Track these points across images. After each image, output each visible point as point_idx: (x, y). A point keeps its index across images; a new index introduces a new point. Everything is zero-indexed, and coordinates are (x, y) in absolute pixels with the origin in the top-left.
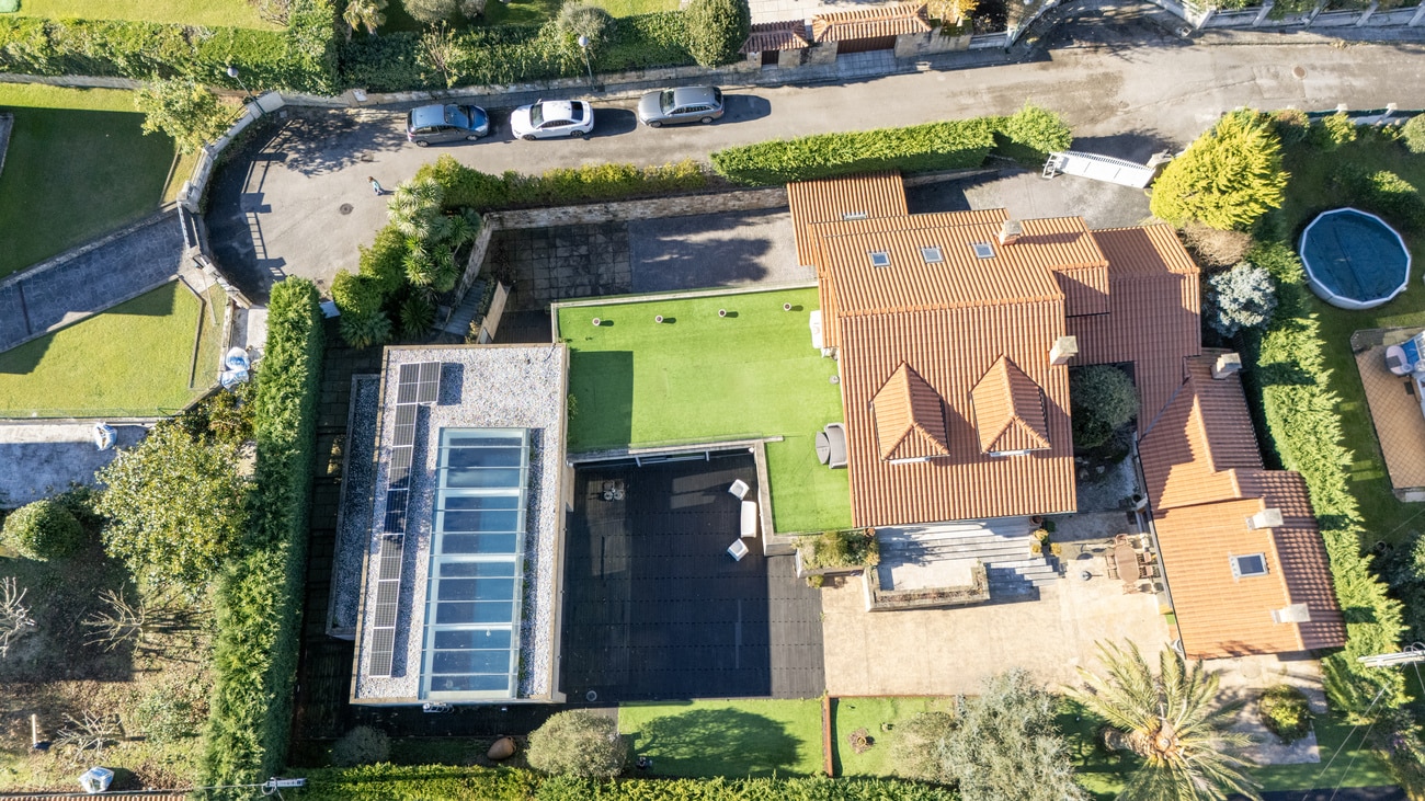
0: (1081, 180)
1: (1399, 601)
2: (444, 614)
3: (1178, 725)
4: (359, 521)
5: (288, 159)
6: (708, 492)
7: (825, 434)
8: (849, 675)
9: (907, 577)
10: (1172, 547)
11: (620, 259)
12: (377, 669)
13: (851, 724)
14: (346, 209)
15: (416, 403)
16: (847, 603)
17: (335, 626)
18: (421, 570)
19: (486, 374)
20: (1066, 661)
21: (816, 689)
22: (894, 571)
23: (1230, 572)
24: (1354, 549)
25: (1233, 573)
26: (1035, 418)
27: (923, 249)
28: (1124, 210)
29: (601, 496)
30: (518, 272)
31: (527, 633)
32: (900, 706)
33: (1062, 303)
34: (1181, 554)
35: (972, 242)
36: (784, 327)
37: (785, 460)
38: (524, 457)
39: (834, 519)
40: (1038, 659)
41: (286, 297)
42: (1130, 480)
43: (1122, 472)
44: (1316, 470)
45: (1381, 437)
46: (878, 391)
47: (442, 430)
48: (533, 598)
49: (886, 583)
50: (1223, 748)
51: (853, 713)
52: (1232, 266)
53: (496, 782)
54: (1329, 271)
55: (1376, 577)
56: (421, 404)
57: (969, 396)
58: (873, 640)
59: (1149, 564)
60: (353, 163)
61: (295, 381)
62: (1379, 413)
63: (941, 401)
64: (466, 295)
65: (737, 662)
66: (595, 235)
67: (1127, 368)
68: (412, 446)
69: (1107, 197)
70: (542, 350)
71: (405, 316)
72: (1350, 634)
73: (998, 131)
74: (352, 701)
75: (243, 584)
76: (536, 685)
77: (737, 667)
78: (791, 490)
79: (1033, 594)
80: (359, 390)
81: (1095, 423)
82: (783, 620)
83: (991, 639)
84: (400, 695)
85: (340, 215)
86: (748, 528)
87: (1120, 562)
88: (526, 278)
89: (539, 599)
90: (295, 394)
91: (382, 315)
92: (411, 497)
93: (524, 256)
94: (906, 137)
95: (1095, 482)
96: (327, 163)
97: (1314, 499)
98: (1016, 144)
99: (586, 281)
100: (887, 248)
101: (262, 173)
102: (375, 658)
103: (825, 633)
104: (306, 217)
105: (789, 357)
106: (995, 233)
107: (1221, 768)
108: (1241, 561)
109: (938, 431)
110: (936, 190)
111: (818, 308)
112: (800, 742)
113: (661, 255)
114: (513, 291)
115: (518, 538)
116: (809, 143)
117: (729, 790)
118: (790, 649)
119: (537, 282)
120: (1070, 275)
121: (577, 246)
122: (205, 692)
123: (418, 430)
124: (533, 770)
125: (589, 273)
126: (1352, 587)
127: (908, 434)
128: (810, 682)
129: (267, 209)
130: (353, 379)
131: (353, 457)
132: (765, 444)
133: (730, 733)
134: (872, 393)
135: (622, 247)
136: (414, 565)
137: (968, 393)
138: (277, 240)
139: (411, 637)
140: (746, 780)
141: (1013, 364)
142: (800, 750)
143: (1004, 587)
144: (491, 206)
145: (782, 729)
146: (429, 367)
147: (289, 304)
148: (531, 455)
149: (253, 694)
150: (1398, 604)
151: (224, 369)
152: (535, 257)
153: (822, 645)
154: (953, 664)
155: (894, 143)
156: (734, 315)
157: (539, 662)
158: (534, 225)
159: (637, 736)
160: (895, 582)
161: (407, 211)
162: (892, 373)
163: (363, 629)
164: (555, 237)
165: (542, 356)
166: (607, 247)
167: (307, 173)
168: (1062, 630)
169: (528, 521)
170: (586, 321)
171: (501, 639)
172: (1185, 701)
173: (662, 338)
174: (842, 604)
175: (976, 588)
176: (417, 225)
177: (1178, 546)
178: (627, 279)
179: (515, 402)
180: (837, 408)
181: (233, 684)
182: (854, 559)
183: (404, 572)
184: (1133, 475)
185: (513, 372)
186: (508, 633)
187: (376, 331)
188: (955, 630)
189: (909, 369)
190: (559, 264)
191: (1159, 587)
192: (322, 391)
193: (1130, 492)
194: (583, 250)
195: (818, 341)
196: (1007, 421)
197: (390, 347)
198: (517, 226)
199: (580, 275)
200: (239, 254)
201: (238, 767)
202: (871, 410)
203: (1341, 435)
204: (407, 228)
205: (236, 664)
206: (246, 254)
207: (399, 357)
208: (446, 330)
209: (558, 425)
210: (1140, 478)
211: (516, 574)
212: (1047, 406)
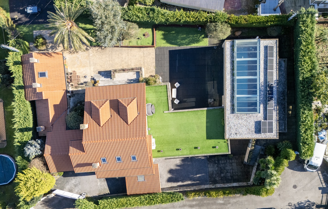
0: (74, 192)
1: (7, 65)
2: (255, 62)
3: (66, 28)
4: (281, 89)
5: (315, 206)
6: (185, 102)
7: (153, 113)
8: (149, 53)
9: (132, 76)
10: (62, 81)
11: (211, 172)
12: (272, 47)
13: (149, 39)
14: (295, 187)
15: (267, 121)
16: (149, 71)
17: (285, 61)
18: (262, 74)
19: (248, 130)
20: (93, 55)
21: (157, 49)
22: (136, 77)
23: (48, 73)
24: (16, 79)
25: (47, 73)
26: (94, 109)
27: (121, 162)
28: (63, 182)
29: (215, 100)
30: (242, 168)
31: (232, 57)
32: (136, 44)
33: (83, 141)
34: (60, 79)
35: (107, 164)
36: (163, 145)
37: (164, 106)
38: (236, 105)
39: (151, 90)
40: (100, 56)
41: (309, 152)
42: (71, 102)
43: (73, 104)
44: (22, 101)
45: (3, 117)
46: (136, 117)
47: (260, 113)
48: (231, 66)
49: (138, 73)
50: (56, 23)
51: (148, 42)
52: (35, 158)
53: (238, 20)
54: (9, 165)
55: (11, 72)
56: (266, 121)
57: (111, 116)
58: (142, 61)
59: (69, 79)
60: (295, 205)
61: (303, 126)
62: (3, 123)
63: (119, 115)
64: (256, 160)
65: (178, 56)
66: (219, 180)
67: (68, 128)
68: (268, 108)
69: (68, 187)
70: (232, 137)
71: (274, 150)
72: (20, 58)
73: (97, 205)
74: (278, 39)
75: (311, 68)
76: (229, 44)
77: (178, 55)
78: (162, 98)
79: (100, 73)
80: (285, 127)
81: (78, 112)
82: (166, 67)
83: (112, 61)
84: (265, 41)
85: (297, 185)
86: (174, 91)
87: (76, 79)
88: (239, 166)
89: (229, 66)
90: (303, 122)
91: (280, 149)
92: (267, 94)
93: (240, 173)
94: (125, 204)
95: (81, 101)
96: (303, 205)
97: (23, 93)
98: (92, 202)
99: (221, 165)
100: (132, 162)
101: (323, 200)
102: (273, 50)
103: (155, 63)
104: (307, 184)
105: (162, 136)
106: (100, 167)
107: (57, 18)
108: (45, 76)
109: (120, 105)
110: (118, 191)
111: (153, 150)
112: (162, 39)
113: (199, 177)
114: (242, 161)
115: (236, 82)
116: (154, 202)
117: (179, 19)
118: (164, 59)
119: (235, 165)
120: (80, 151)
121: (224, 176)
122: (318, 47)
123: (266, 113)
124: (229, 24)
125: (221, 168)
126: (18, 69)
127: (129, 104)
128: (159, 51)
129: (320, 188)
130: (287, 131)
131: (284, 108)
132: (169, 110)
133: (180, 41)
134: (138, 117)
135: (211, 176)
136: (264, 75)
137: (112, 117)
138: (315, 177)
139: (263, 56)
140: (175, 21)
141: (98, 124)
142: (162, 37)
143: (108, 74)
144: (250, 187)
145: (166, 42)
146: (265, 132)
147: (308, 150)
148: (234, 106)
149: (304, 39)
150: (7, 64)
151: (326, 135)
152: (237, 173)
153: (156, 60)
154: (122, 55)
155: (128, 202)
156: (177, 150)
157: (229, 49)
158: (238, 183)
159: (203, 38)
160: (136, 74)
161: (275, 178)
162: (132, 122)
163: (277, 58)
164: (231, 180)
165: (232, 135)
166: (215, 176)
167: (309, 201)
168: (93, 63)
169: (234, 87)
170: (220, 148)
171: (239, 56)
172: (63, 34)
173: (198, 142)
174: (150, 71)
175: (115, 72)
176: (271, 173)
177: (61, 81)
178: (209, 165)
179: (239, 121)
180: (149, 121)
181: (310, 41)
182: (146, 79)
183: (267, 73)
184: (70, 103)
185: (240, 130)
186: (238, 57)
187: (281, 145)
188: (121, 64)
189: (127, 123)
190: (229, 171)
191: (67, 74)
192: (296, 129)
193: (72, 99)
194: (222, 175)
195: (153, 140)
196: (101, 108)
197: (277, 138)
198: (242, 183)
199: (223, 167)
200: (326, 172)
201: (305, 21)
202: (139, 112)
203: (13, 110)
204: (274, 172)
205: (310, 46)
206: (324, 172)
207: (273, 135)
208: (261, 147)
209: (227, 114)
210: (68, 102)
211: (236, 72)
212: (90, 114)
